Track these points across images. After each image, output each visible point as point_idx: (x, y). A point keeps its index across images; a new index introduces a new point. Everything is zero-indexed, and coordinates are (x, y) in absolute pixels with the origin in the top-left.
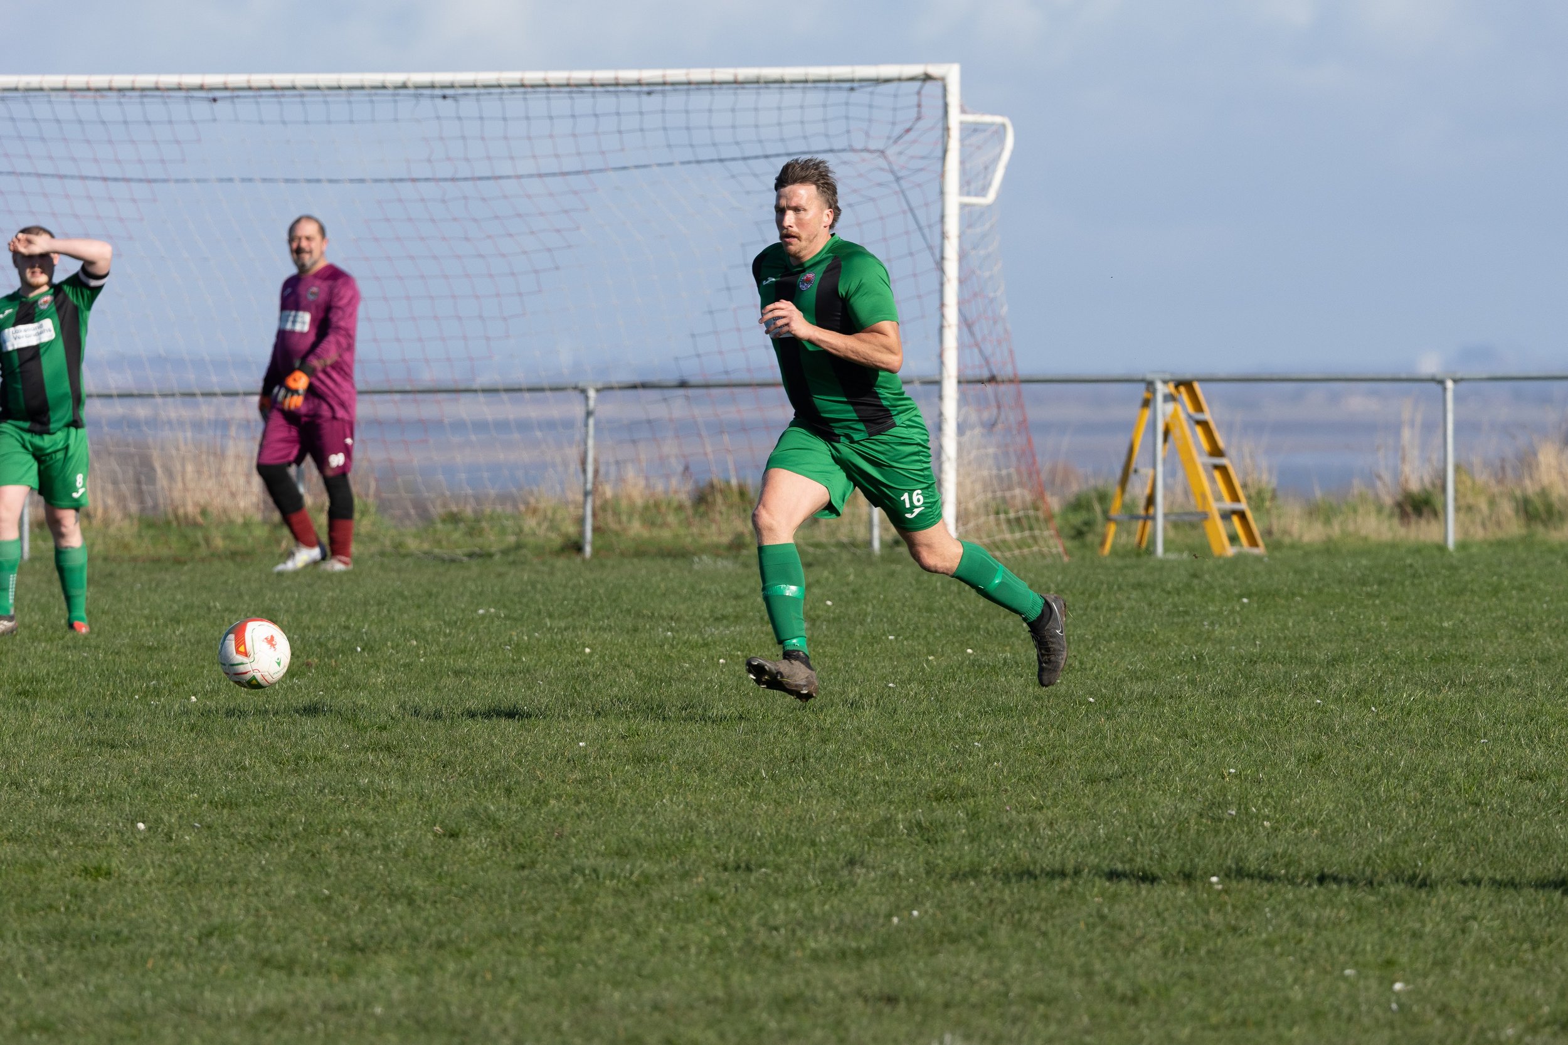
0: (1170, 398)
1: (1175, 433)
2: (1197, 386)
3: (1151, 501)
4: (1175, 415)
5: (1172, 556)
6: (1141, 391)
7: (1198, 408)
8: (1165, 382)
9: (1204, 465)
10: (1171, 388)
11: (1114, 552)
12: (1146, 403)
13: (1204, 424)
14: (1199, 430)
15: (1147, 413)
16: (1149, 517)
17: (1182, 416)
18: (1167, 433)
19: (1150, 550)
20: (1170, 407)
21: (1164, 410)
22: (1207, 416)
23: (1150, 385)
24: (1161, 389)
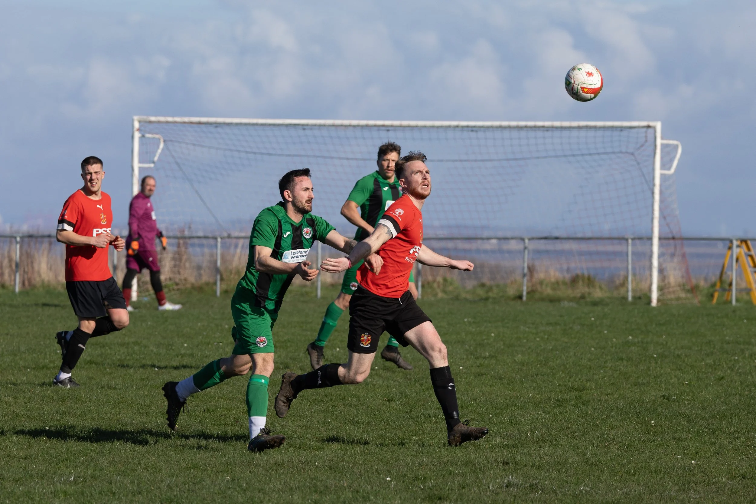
0: (738, 246)
1: (740, 260)
2: (749, 243)
3: (731, 284)
4: (740, 253)
5: (738, 305)
6: (728, 243)
7: (749, 249)
8: (737, 240)
9: (751, 272)
10: (739, 243)
11: (718, 303)
12: (730, 248)
13: (751, 256)
14: (749, 259)
15: (730, 253)
16: (730, 290)
17: (743, 254)
18: (737, 260)
19: (731, 302)
20: (738, 250)
21: (736, 251)
22: (752, 253)
23: (731, 241)
24: (735, 243)
